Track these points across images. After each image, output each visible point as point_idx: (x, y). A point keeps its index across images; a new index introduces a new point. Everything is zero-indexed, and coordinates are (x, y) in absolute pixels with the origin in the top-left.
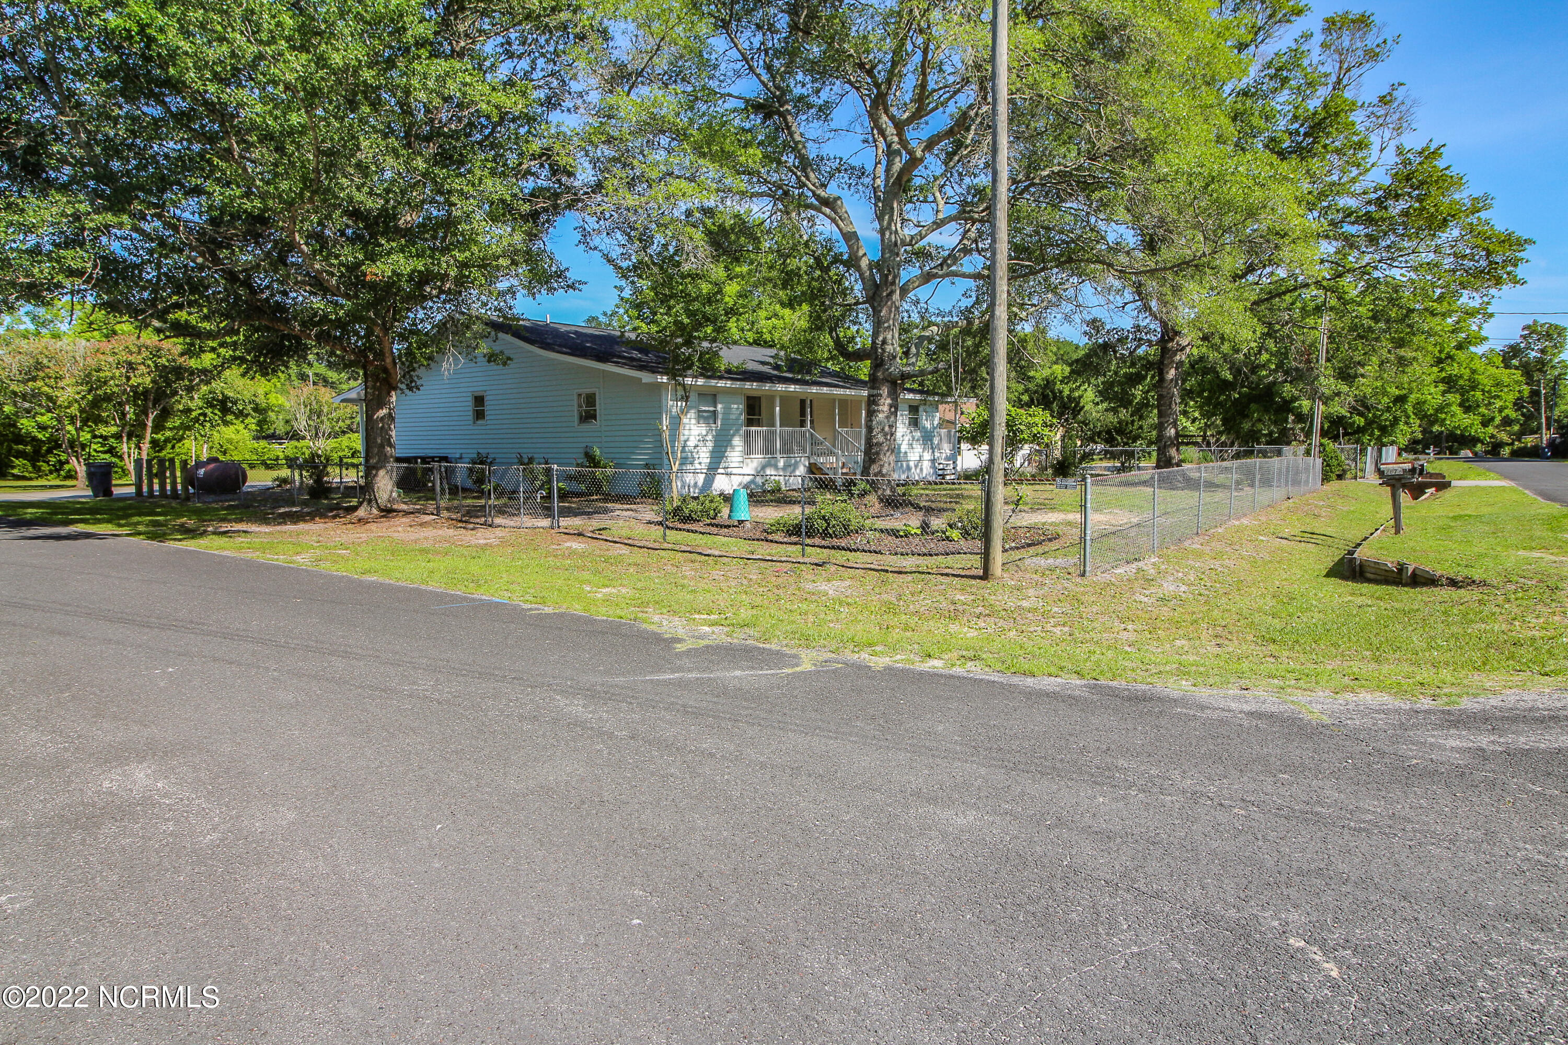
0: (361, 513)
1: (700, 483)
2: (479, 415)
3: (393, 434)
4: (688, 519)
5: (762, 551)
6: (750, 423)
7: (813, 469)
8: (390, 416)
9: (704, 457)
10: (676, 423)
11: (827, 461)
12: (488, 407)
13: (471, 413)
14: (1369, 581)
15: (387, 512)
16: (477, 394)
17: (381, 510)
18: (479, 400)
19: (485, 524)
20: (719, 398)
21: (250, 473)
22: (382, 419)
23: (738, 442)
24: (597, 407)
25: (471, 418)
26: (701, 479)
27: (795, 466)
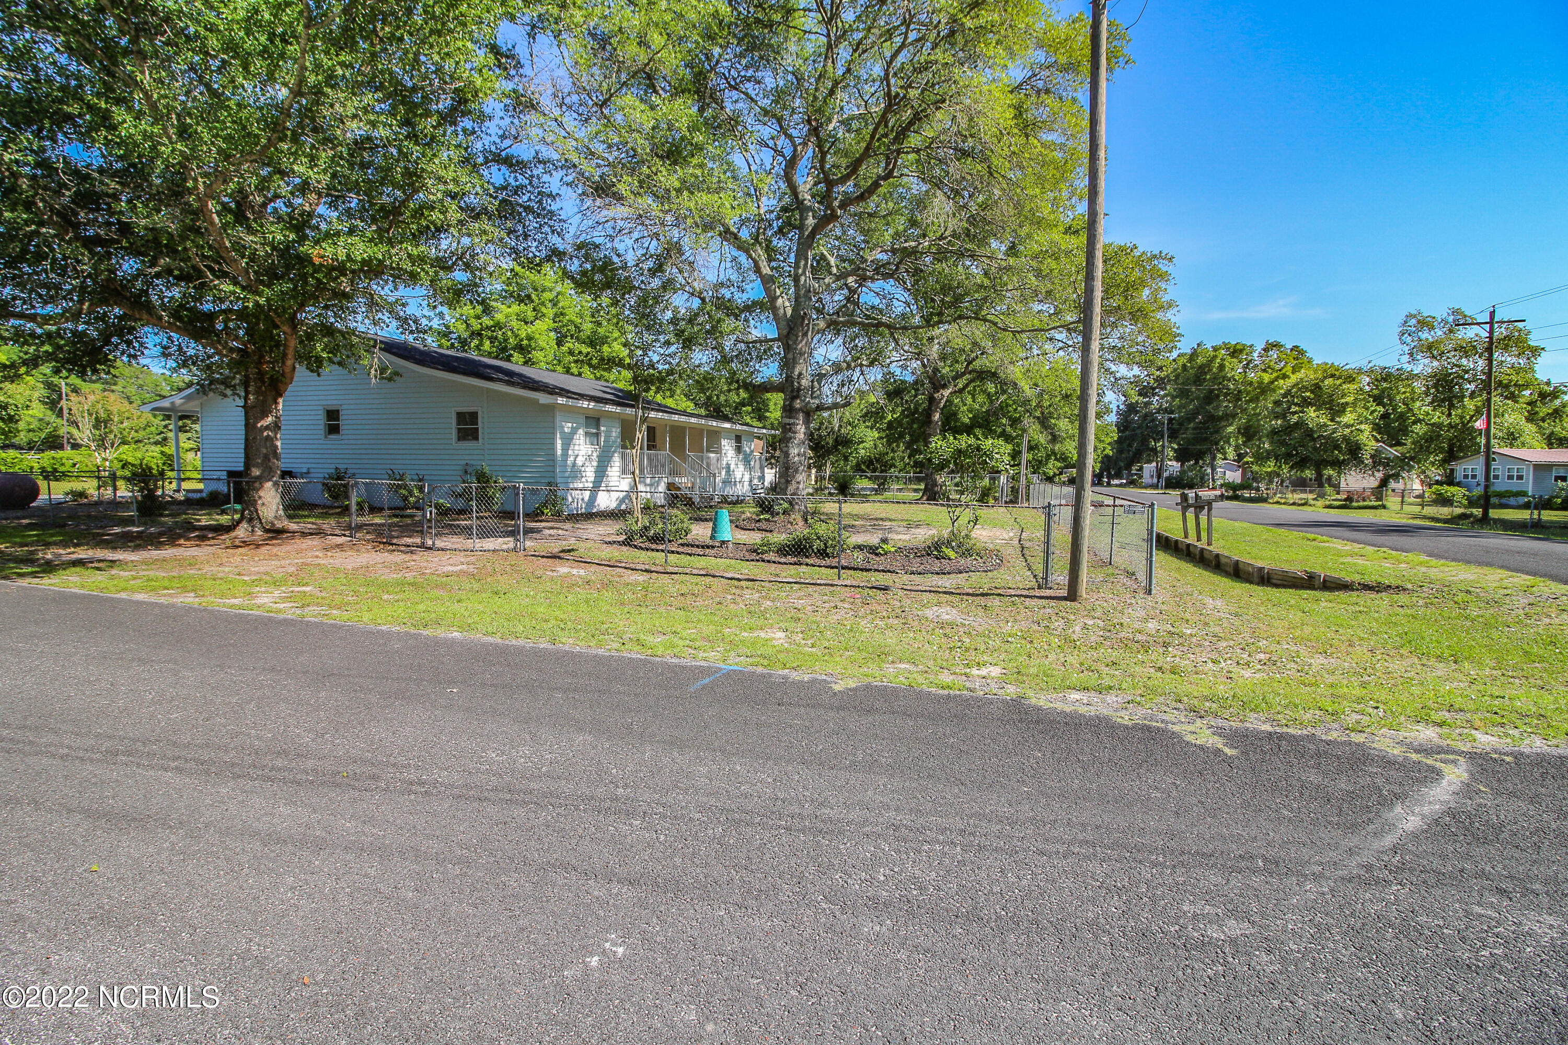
0: (242, 532)
1: (586, 499)
2: (333, 429)
3: (279, 444)
4: (657, 539)
5: (784, 574)
6: (624, 447)
7: (670, 486)
8: (276, 427)
9: (590, 474)
10: (568, 440)
11: (683, 481)
12: (343, 423)
13: (322, 427)
14: (1277, 586)
15: (275, 533)
16: (330, 408)
17: (267, 531)
18: (333, 415)
19: (423, 546)
20: (602, 421)
21: (42, 484)
22: (267, 428)
23: (617, 461)
24: (480, 425)
25: (322, 432)
26: (587, 495)
27: (658, 484)
